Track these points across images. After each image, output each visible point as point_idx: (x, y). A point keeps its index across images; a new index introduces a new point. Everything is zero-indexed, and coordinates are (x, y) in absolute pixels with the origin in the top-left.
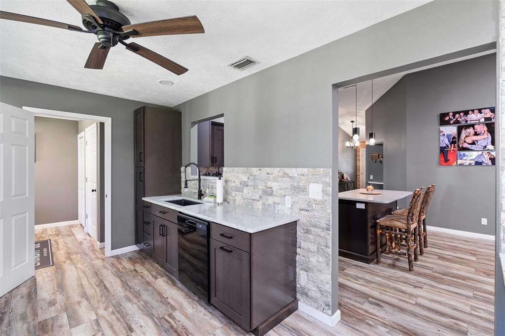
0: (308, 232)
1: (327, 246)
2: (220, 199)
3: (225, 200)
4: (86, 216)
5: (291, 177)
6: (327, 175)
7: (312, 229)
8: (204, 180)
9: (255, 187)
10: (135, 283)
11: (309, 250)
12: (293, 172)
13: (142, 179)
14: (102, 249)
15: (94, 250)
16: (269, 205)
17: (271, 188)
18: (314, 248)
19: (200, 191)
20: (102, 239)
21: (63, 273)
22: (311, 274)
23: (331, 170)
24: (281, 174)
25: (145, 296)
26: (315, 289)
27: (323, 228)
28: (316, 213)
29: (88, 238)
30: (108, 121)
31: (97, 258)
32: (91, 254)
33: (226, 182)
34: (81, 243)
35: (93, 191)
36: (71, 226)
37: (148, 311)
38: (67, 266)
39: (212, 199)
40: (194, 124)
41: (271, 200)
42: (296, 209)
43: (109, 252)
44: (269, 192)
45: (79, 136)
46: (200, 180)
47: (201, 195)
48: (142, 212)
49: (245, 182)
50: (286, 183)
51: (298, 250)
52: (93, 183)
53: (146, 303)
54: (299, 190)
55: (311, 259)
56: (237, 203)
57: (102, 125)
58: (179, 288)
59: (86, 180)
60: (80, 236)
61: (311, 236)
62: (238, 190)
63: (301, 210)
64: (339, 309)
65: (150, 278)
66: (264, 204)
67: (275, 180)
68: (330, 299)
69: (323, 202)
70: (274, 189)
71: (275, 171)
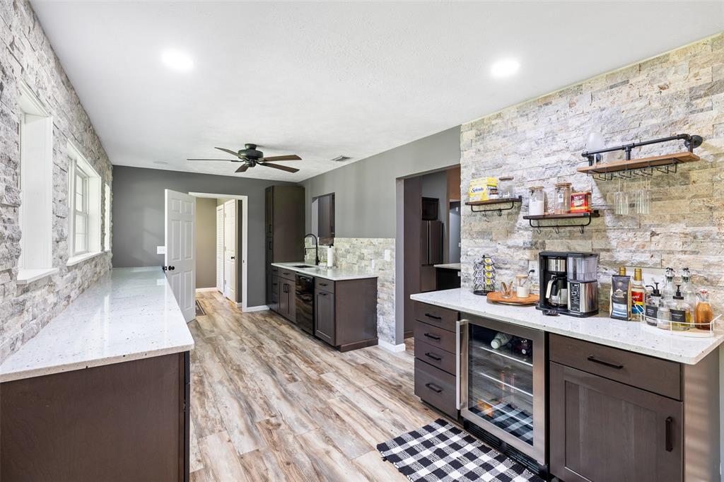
0: (383, 285)
1: (393, 295)
2: (330, 264)
3: (335, 265)
4: (225, 282)
5: (374, 245)
6: (392, 243)
7: (385, 283)
8: (321, 248)
9: (354, 253)
10: (266, 327)
11: (384, 299)
12: (375, 241)
13: (271, 248)
14: (240, 308)
15: (233, 309)
16: (362, 267)
17: (363, 254)
18: (386, 297)
19: (317, 258)
20: (239, 299)
21: (214, 319)
22: (385, 317)
23: (395, 240)
24: (369, 243)
25: (272, 332)
26: (387, 327)
27: (390, 282)
28: (388, 271)
29: (227, 301)
30: (245, 199)
31: (237, 313)
32: (231, 310)
33: (336, 249)
34: (222, 304)
35: (232, 258)
36: (211, 292)
37: (273, 338)
38: (215, 315)
39: (325, 264)
40: (314, 199)
41: (364, 263)
42: (377, 270)
43: (245, 309)
44: (362, 258)
45: (218, 208)
46: (317, 248)
47: (317, 261)
48: (272, 276)
49: (348, 249)
50: (371, 250)
51: (378, 300)
52: (232, 251)
53: (272, 335)
54: (378, 254)
55: (386, 306)
56: (343, 267)
57: (240, 202)
58: (296, 331)
59: (225, 249)
60: (220, 299)
61: (385, 289)
62: (344, 256)
63: (380, 269)
64: (405, 342)
65: (276, 325)
66: (359, 267)
67: (366, 248)
68: (394, 333)
69: (391, 263)
70: (365, 255)
71: (365, 240)
